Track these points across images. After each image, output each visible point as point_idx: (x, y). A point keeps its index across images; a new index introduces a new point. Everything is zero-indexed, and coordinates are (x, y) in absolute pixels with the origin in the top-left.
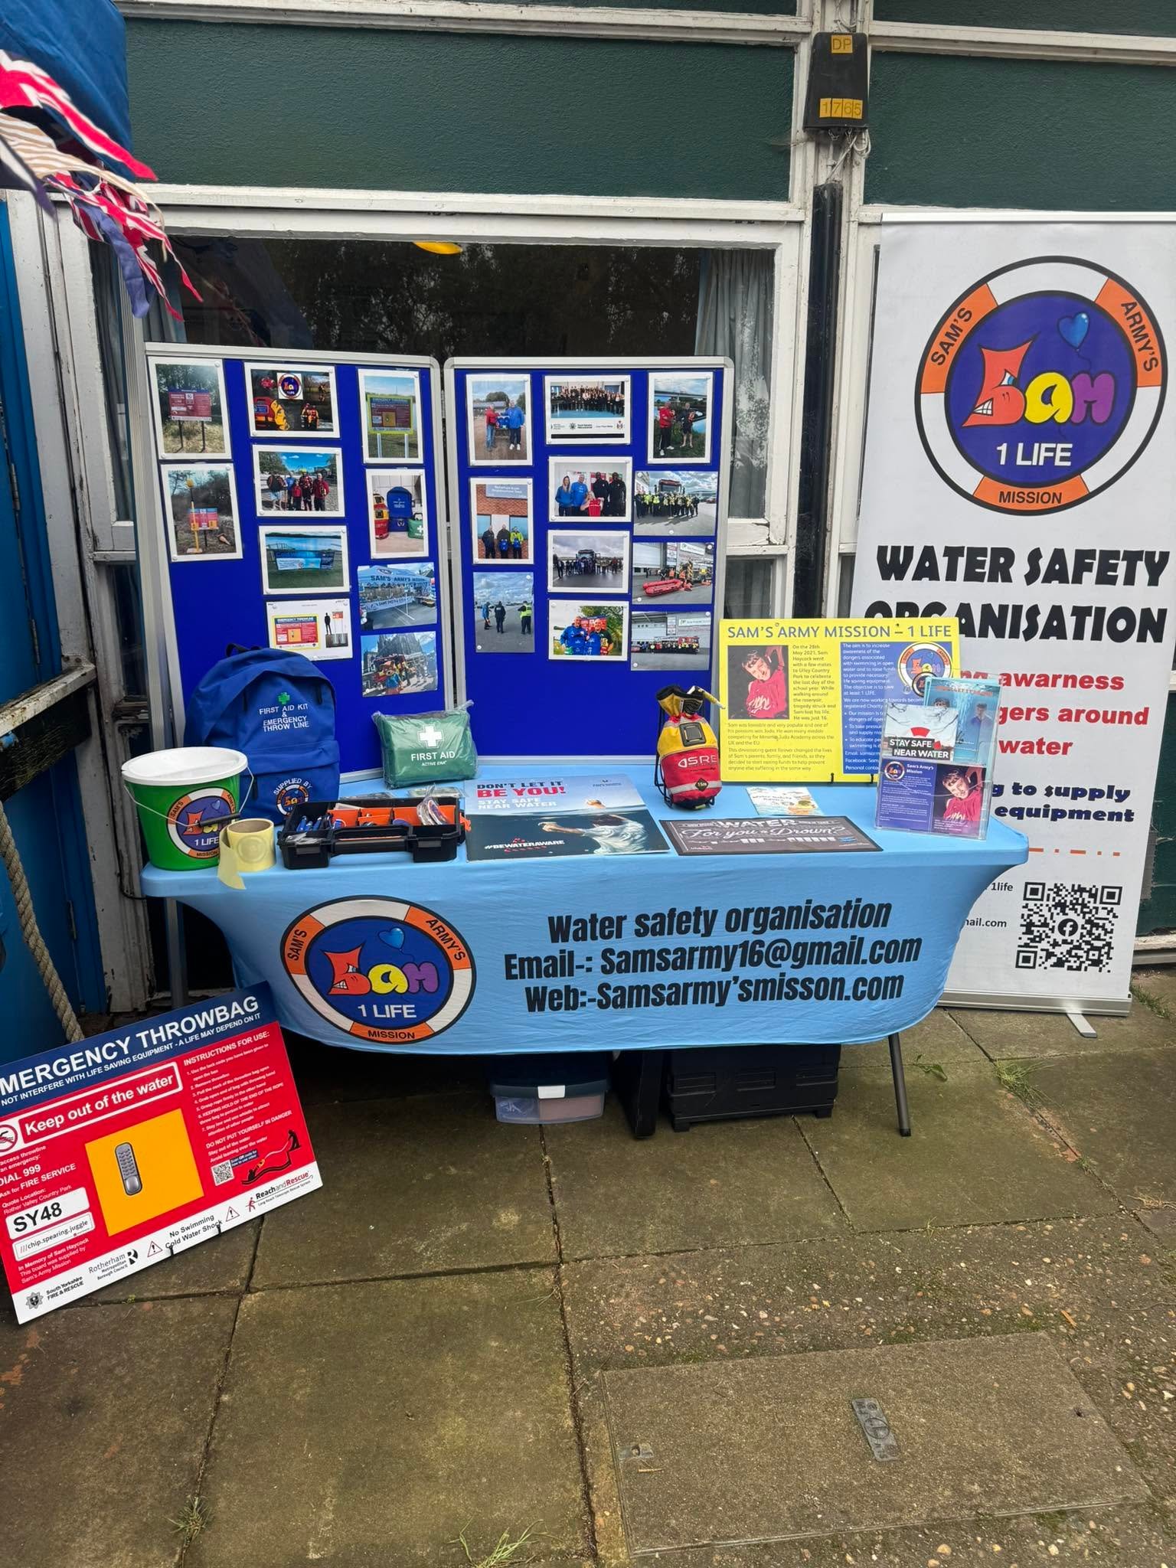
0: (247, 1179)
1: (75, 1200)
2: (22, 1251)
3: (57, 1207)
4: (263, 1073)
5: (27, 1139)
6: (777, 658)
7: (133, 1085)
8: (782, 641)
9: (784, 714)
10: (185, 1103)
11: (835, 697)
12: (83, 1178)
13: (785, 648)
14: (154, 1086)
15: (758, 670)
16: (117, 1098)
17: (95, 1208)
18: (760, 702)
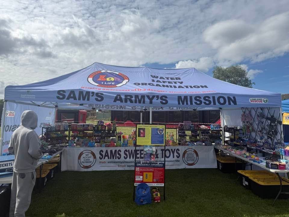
0: (157, 182)
1: (141, 177)
2: (136, 179)
3: (140, 177)
4: (161, 172)
5: (139, 170)
6: (144, 130)
7: (149, 169)
8: (145, 127)
9: (144, 137)
10: (153, 172)
11: (150, 135)
12: (142, 175)
13: (145, 128)
14: (151, 169)
15: (142, 131)
16: (147, 169)
17: (143, 178)
18: (142, 135)
